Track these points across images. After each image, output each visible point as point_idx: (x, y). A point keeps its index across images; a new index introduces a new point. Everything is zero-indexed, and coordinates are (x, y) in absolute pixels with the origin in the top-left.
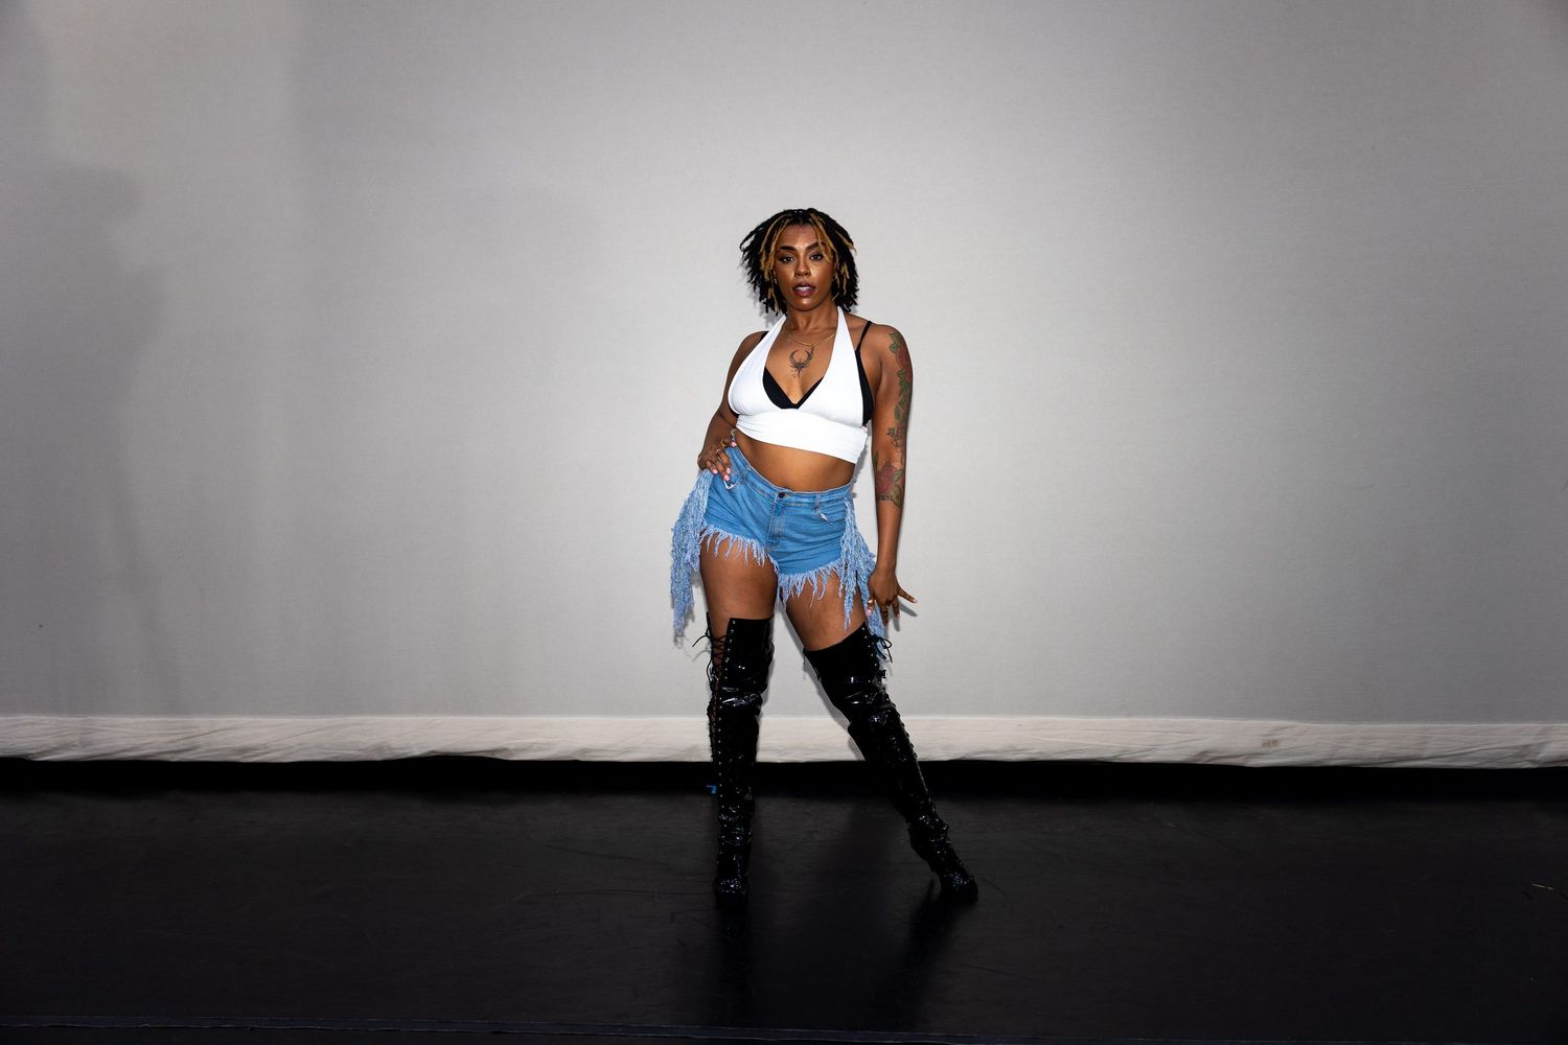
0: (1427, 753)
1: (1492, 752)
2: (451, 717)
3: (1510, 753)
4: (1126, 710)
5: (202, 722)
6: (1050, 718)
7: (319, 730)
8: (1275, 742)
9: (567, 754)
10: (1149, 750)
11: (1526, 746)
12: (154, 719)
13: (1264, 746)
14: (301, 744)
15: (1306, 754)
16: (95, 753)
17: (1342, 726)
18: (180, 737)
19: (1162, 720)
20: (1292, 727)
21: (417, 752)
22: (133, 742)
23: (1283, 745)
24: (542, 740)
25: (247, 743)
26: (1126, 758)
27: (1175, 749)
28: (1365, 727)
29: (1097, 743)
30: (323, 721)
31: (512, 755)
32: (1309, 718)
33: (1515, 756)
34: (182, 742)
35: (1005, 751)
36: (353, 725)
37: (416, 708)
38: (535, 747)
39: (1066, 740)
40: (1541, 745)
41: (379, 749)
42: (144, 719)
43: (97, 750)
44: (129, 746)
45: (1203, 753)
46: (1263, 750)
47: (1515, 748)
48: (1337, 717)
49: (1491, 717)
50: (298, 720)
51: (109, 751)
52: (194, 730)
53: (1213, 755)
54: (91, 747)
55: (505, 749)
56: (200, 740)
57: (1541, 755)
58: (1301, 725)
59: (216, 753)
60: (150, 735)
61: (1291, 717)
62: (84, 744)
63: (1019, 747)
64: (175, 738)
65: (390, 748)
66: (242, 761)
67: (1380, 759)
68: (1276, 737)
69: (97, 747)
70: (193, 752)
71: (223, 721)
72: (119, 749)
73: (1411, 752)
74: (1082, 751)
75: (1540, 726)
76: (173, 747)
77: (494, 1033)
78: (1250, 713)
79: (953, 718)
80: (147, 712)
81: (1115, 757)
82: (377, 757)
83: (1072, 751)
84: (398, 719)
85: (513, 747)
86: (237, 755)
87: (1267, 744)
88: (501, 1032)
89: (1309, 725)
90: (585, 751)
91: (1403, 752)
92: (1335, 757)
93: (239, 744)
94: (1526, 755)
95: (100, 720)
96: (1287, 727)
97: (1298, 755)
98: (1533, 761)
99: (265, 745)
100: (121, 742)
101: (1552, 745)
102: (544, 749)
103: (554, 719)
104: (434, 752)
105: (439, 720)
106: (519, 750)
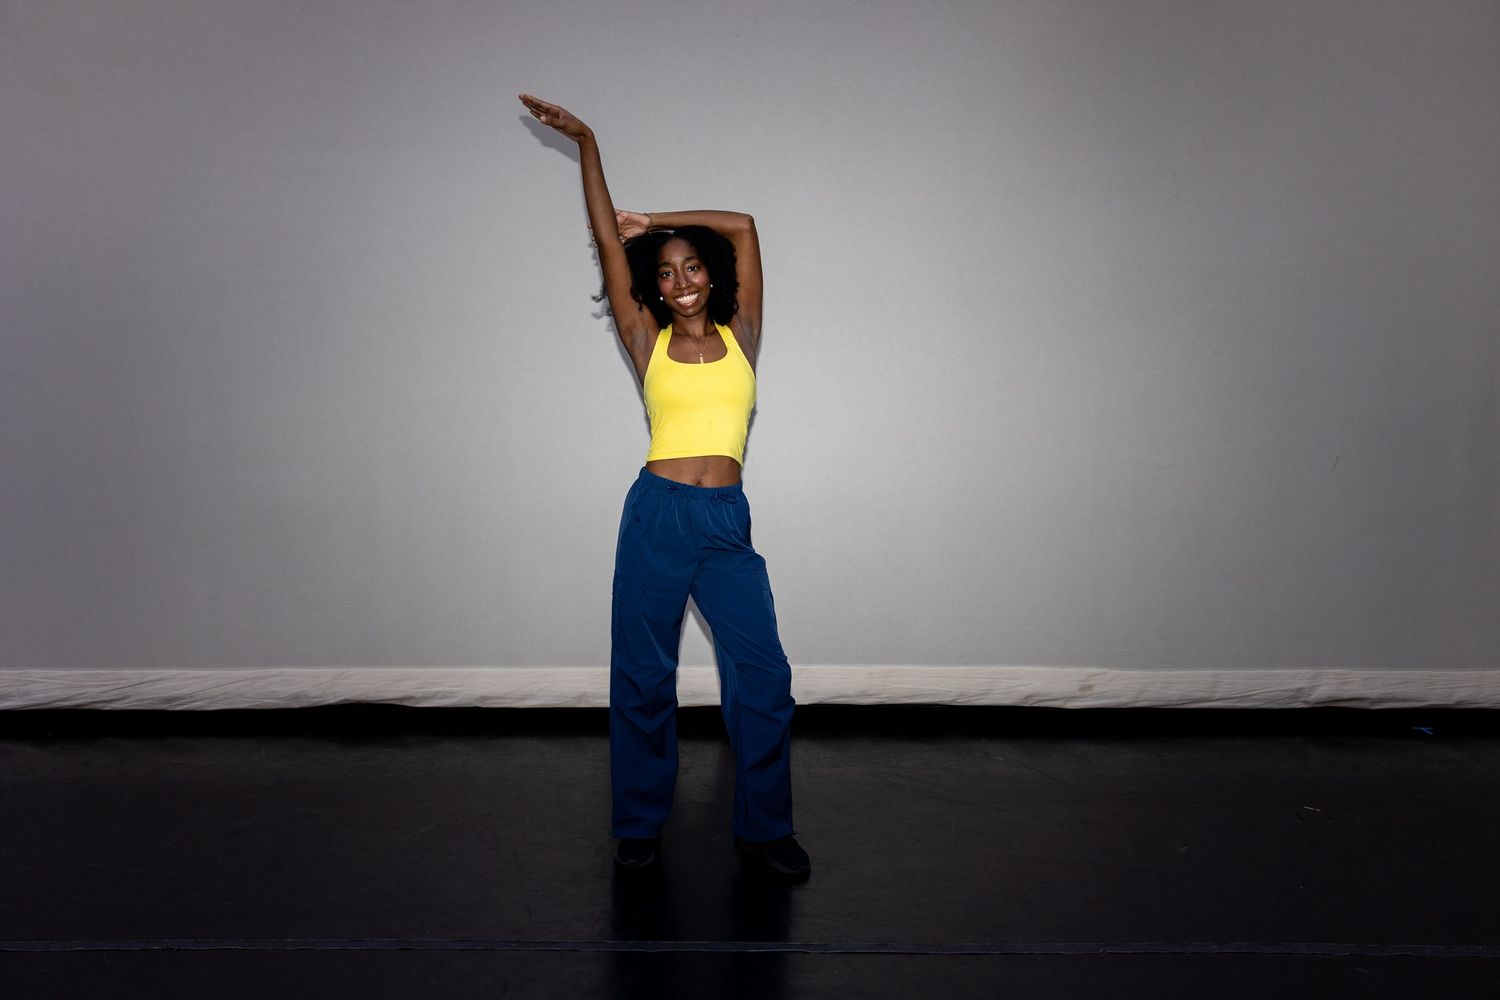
0: (1218, 696)
1: (1271, 694)
2: (362, 669)
3: (1287, 694)
4: (963, 659)
5: (131, 674)
6: (899, 667)
7: (241, 680)
8: (1090, 687)
9: (469, 702)
10: (983, 694)
11: (1300, 689)
12: (86, 672)
13: (1080, 690)
14: (225, 694)
15: (1116, 697)
16: (32, 702)
17: (1146, 673)
18: (113, 687)
19: (993, 668)
20: (1106, 673)
21: (332, 701)
22: (68, 693)
23: (1096, 690)
24: (448, 689)
25: (175, 693)
26: (963, 701)
27: (1007, 693)
28: (1166, 673)
29: (939, 689)
30: (245, 673)
31: (419, 703)
32: (1119, 666)
33: (1291, 698)
34: (117, 692)
35: (857, 696)
36: (272, 676)
37: (331, 661)
38: (440, 695)
39: (911, 686)
40: (1313, 688)
41: (296, 697)
42: (78, 672)
43: (35, 699)
44: (66, 696)
45: (1029, 697)
46: (1079, 694)
47: (1291, 690)
48: (1144, 667)
49: (1270, 663)
50: (221, 672)
51: (45, 701)
52: (124, 682)
53: (1039, 698)
54: (29, 698)
55: (411, 698)
56: (130, 691)
57: (1312, 697)
58: (1112, 672)
59: (149, 702)
60: (83, 687)
61: (1103, 666)
62: (23, 695)
63: (870, 693)
64: (106, 688)
65: (307, 697)
66: (170, 709)
67: (1179, 700)
68: (1090, 683)
69: (34, 697)
70: (121, 702)
71: (151, 674)
73: (1205, 695)
74: (925, 695)
75: (1311, 672)
76: (105, 697)
77: (401, 949)
78: (1067, 661)
79: (813, 667)
80: (78, 666)
81: (953, 701)
82: (295, 705)
83: (915, 696)
84: (315, 670)
85: (419, 695)
87: (1084, 688)
88: (407, 949)
89: (1119, 672)
90: (484, 698)
91: (1199, 695)
92: (1140, 699)
93: (166, 694)
94: (1300, 697)
95: (36, 673)
96: (1100, 674)
97: (1109, 698)
98: (1307, 702)
99: (191, 695)
100: (55, 693)
101: (1322, 688)
102: (448, 697)
103: (457, 670)
104: (347, 700)
105: (352, 671)
106: (425, 698)
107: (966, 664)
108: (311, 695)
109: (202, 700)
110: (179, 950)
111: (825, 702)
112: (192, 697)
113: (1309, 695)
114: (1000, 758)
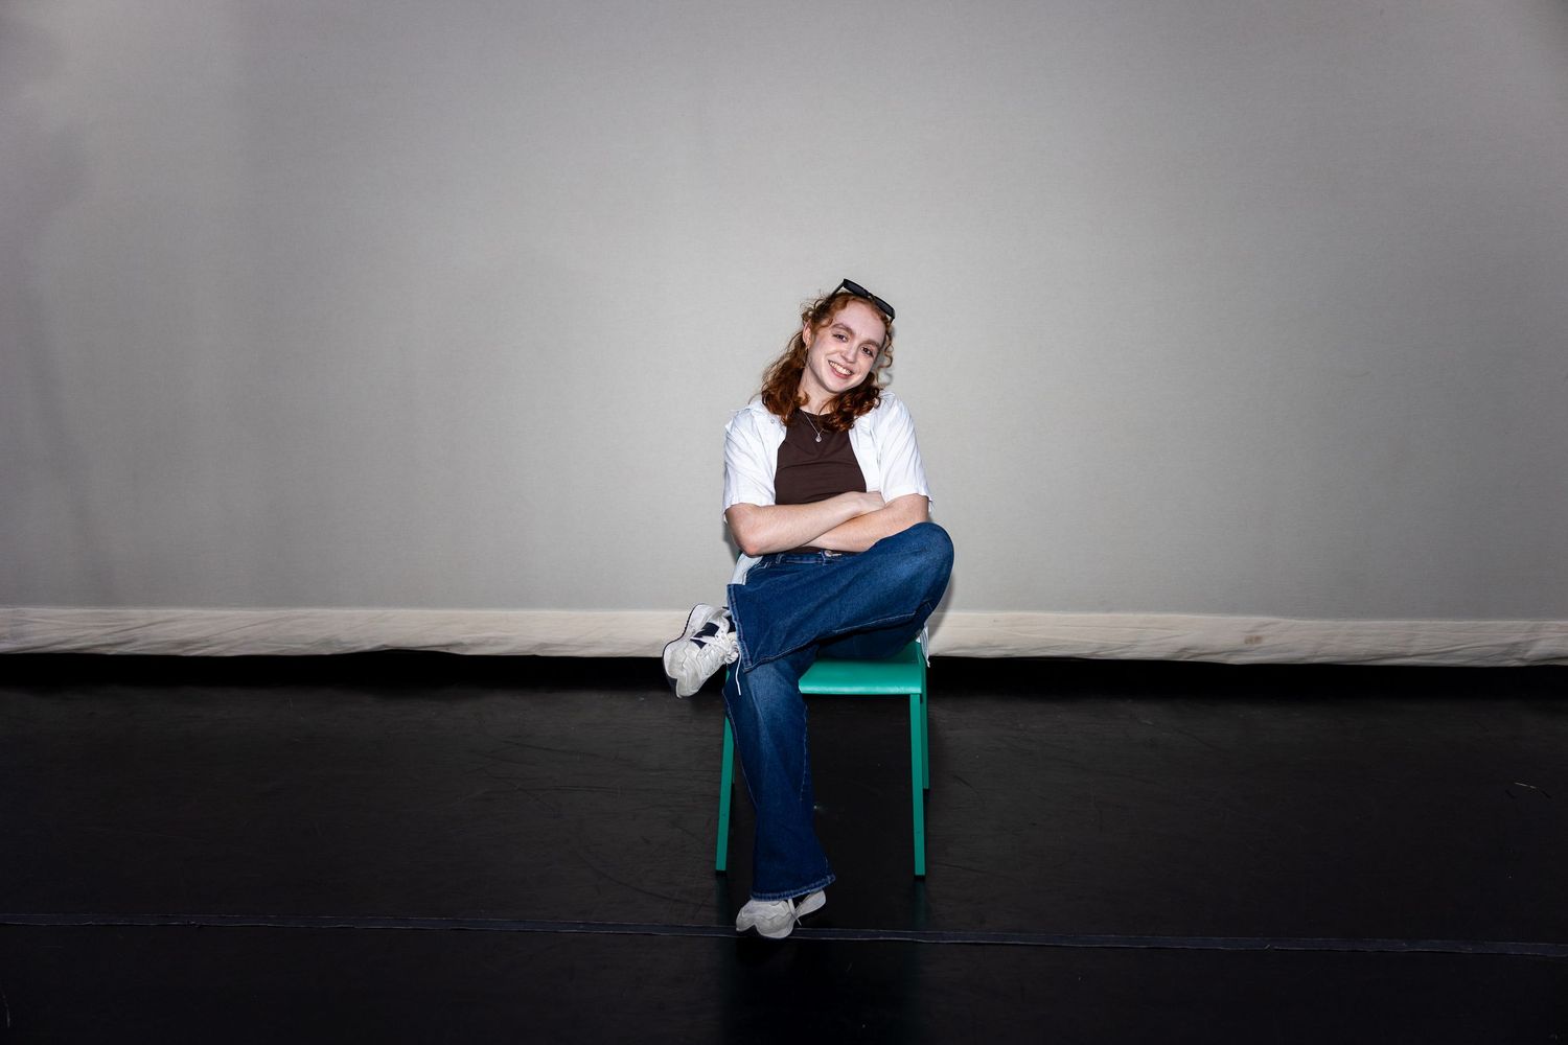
0: (1413, 651)
1: (1481, 649)
2: (402, 611)
3: (1499, 650)
4: (1106, 606)
5: (137, 615)
6: (1028, 614)
7: (260, 623)
8: (1258, 639)
9: (526, 649)
10: (1128, 647)
11: (1515, 644)
12: (84, 611)
13: (1246, 642)
14: (246, 637)
15: (1289, 651)
16: (28, 645)
17: (1327, 623)
18: (118, 629)
19: (1142, 616)
20: (1276, 623)
21: (368, 646)
22: (69, 634)
23: (1266, 642)
24: (502, 634)
25: (187, 636)
26: (1104, 655)
27: (1156, 645)
28: (1351, 623)
29: (1076, 639)
30: (270, 613)
31: (467, 650)
32: (1294, 616)
33: (1505, 655)
34: (122, 634)
35: (981, 647)
36: (299, 617)
37: (366, 602)
38: (493, 641)
39: (1044, 636)
40: (1531, 642)
41: (327, 642)
42: (77, 611)
43: (26, 642)
44: (62, 639)
45: (1184, 650)
46: (1246, 647)
47: (1504, 645)
48: (1324, 615)
49: (1481, 612)
50: (240, 612)
51: (42, 644)
52: (130, 622)
53: (1196, 651)
54: (22, 640)
55: (458, 644)
56: (137, 633)
58: (1286, 622)
59: (159, 646)
60: (85, 628)
61: (1275, 614)
62: (14, 637)
63: (995, 643)
64: (110, 630)
65: (339, 642)
66: (183, 655)
67: (1366, 655)
68: (1259, 634)
69: (28, 639)
70: (130, 645)
71: (161, 613)
72: (53, 641)
73: (1397, 650)
74: (1060, 648)
75: (1528, 623)
76: (109, 640)
78: (1233, 609)
80: (81, 603)
81: (1093, 654)
82: (326, 652)
83: (1048, 648)
84: (347, 611)
85: (467, 641)
86: (174, 648)
87: (1249, 641)
89: (1293, 621)
90: (544, 645)
91: (1389, 650)
92: (1319, 654)
93: (178, 637)
94: (1513, 654)
95: (33, 612)
96: (1267, 625)
97: (1280, 652)
98: (1522, 659)
99: (206, 639)
100: (54, 635)
101: (1543, 643)
102: (501, 644)
103: (511, 613)
104: (384, 646)
105: (391, 612)
106: (473, 645)
107: (1109, 610)
108: (343, 640)
109: (218, 644)
110: (201, 926)
111: (941, 654)
112: (207, 640)
113: (1527, 651)
114: (1148, 720)
